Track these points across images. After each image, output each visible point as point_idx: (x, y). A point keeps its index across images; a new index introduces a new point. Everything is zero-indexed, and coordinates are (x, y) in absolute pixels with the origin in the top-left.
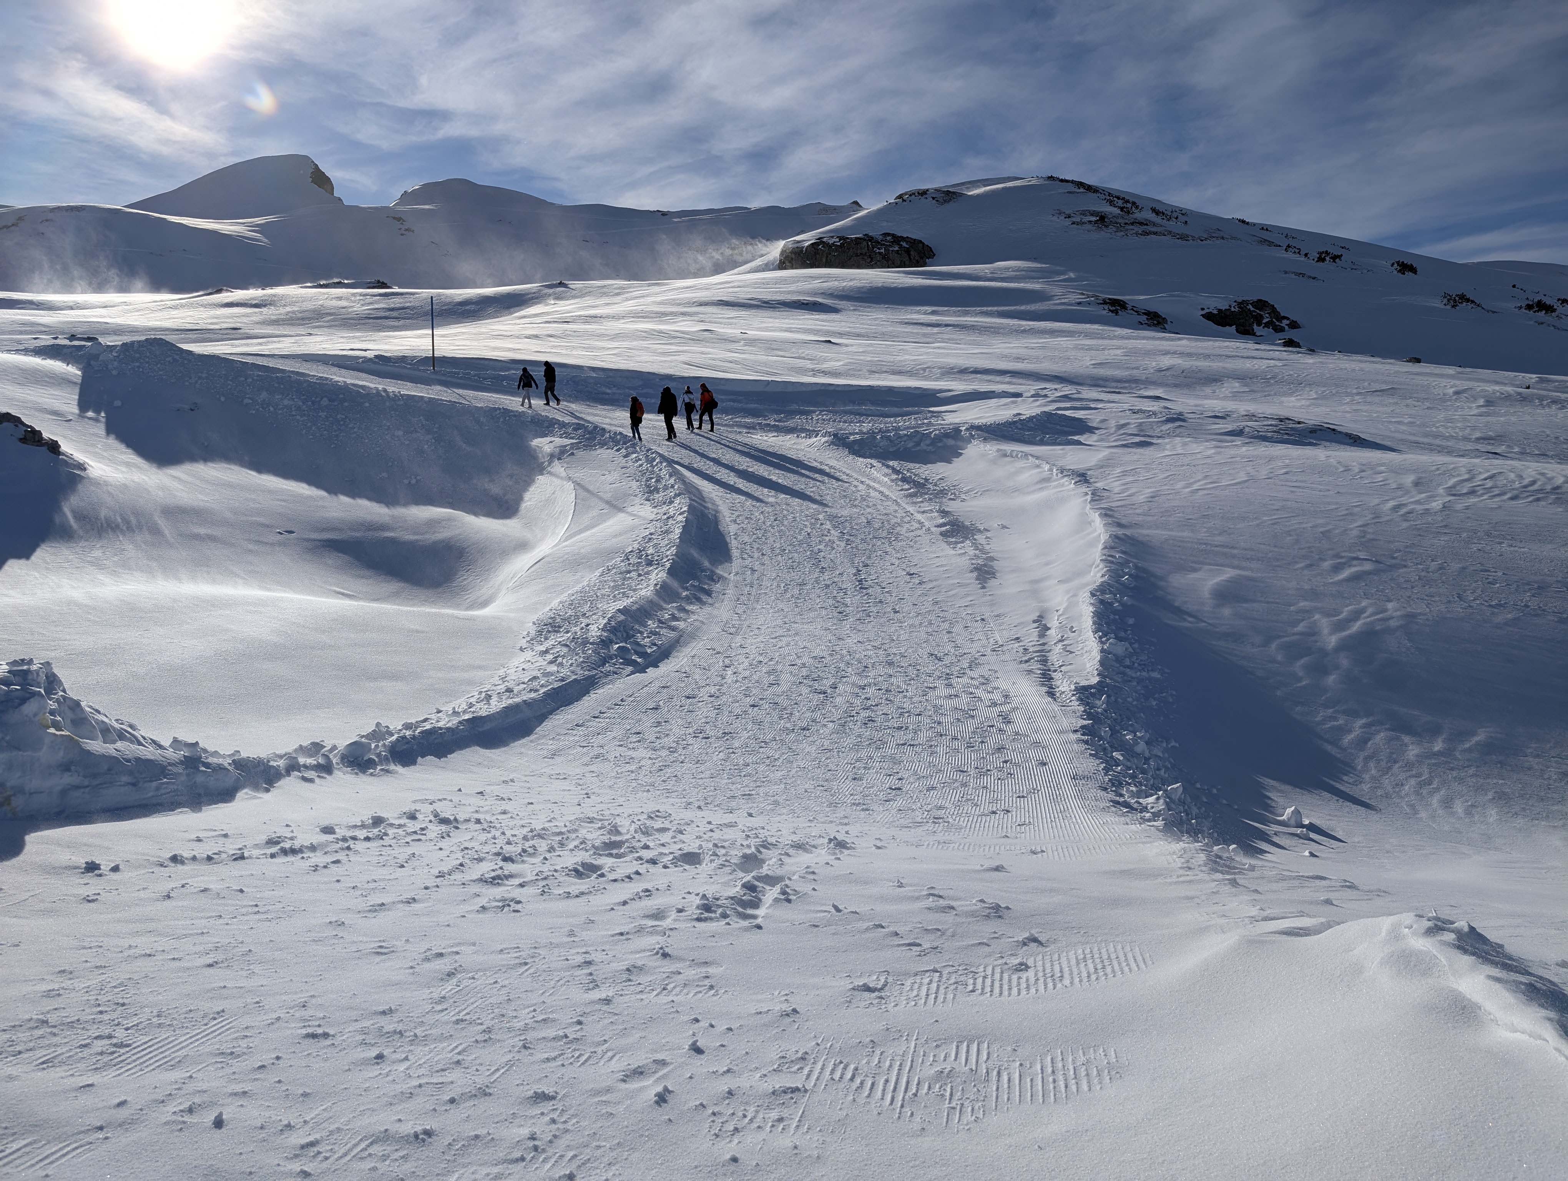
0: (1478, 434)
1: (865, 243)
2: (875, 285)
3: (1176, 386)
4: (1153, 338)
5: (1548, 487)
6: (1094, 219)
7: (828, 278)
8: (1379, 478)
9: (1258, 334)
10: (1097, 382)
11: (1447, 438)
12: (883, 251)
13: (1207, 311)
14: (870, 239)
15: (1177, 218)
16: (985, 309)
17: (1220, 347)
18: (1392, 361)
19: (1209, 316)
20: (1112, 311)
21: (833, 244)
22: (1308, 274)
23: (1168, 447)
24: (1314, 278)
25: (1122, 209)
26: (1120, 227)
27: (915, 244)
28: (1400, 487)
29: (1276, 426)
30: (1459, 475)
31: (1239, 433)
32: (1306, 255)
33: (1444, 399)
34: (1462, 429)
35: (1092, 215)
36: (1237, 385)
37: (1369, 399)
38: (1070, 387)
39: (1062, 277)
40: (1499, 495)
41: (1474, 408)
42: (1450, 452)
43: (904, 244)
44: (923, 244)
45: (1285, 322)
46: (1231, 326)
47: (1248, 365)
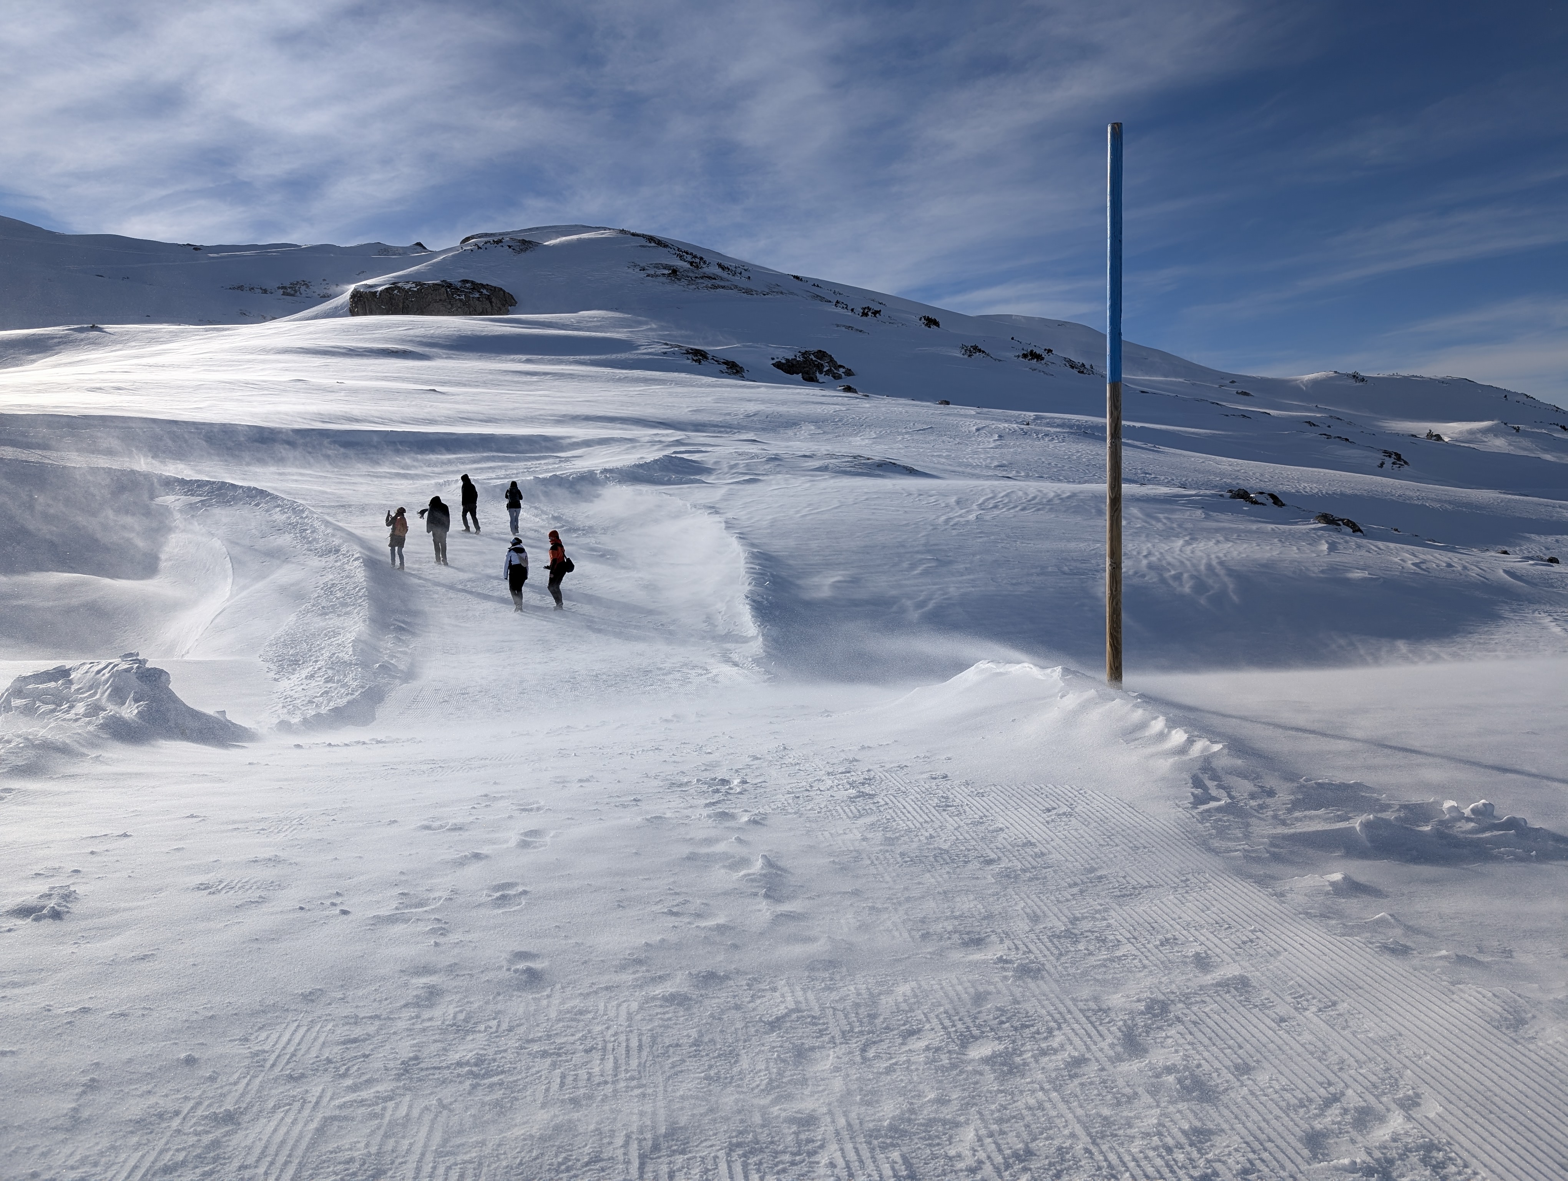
0: (996, 463)
1: (443, 289)
2: (463, 333)
3: (763, 429)
4: (736, 386)
5: (1045, 500)
6: (666, 272)
7: (414, 325)
8: (932, 499)
9: (820, 381)
10: (698, 427)
11: (974, 467)
12: (463, 297)
13: (776, 360)
14: (450, 285)
15: (741, 273)
16: (578, 357)
17: (793, 394)
18: (929, 404)
19: (778, 365)
20: (696, 361)
21: (409, 289)
22: (856, 327)
23: (773, 482)
24: (861, 331)
25: (691, 263)
26: (691, 281)
27: (495, 291)
28: (947, 506)
29: (852, 462)
30: (986, 494)
31: (824, 469)
32: (852, 310)
33: (969, 435)
34: (985, 460)
35: (665, 268)
36: (813, 427)
37: (915, 437)
38: (679, 433)
39: (645, 327)
40: (1013, 508)
41: (991, 441)
42: (978, 477)
43: (485, 291)
44: (504, 292)
45: (842, 370)
46: (798, 373)
47: (819, 409)
